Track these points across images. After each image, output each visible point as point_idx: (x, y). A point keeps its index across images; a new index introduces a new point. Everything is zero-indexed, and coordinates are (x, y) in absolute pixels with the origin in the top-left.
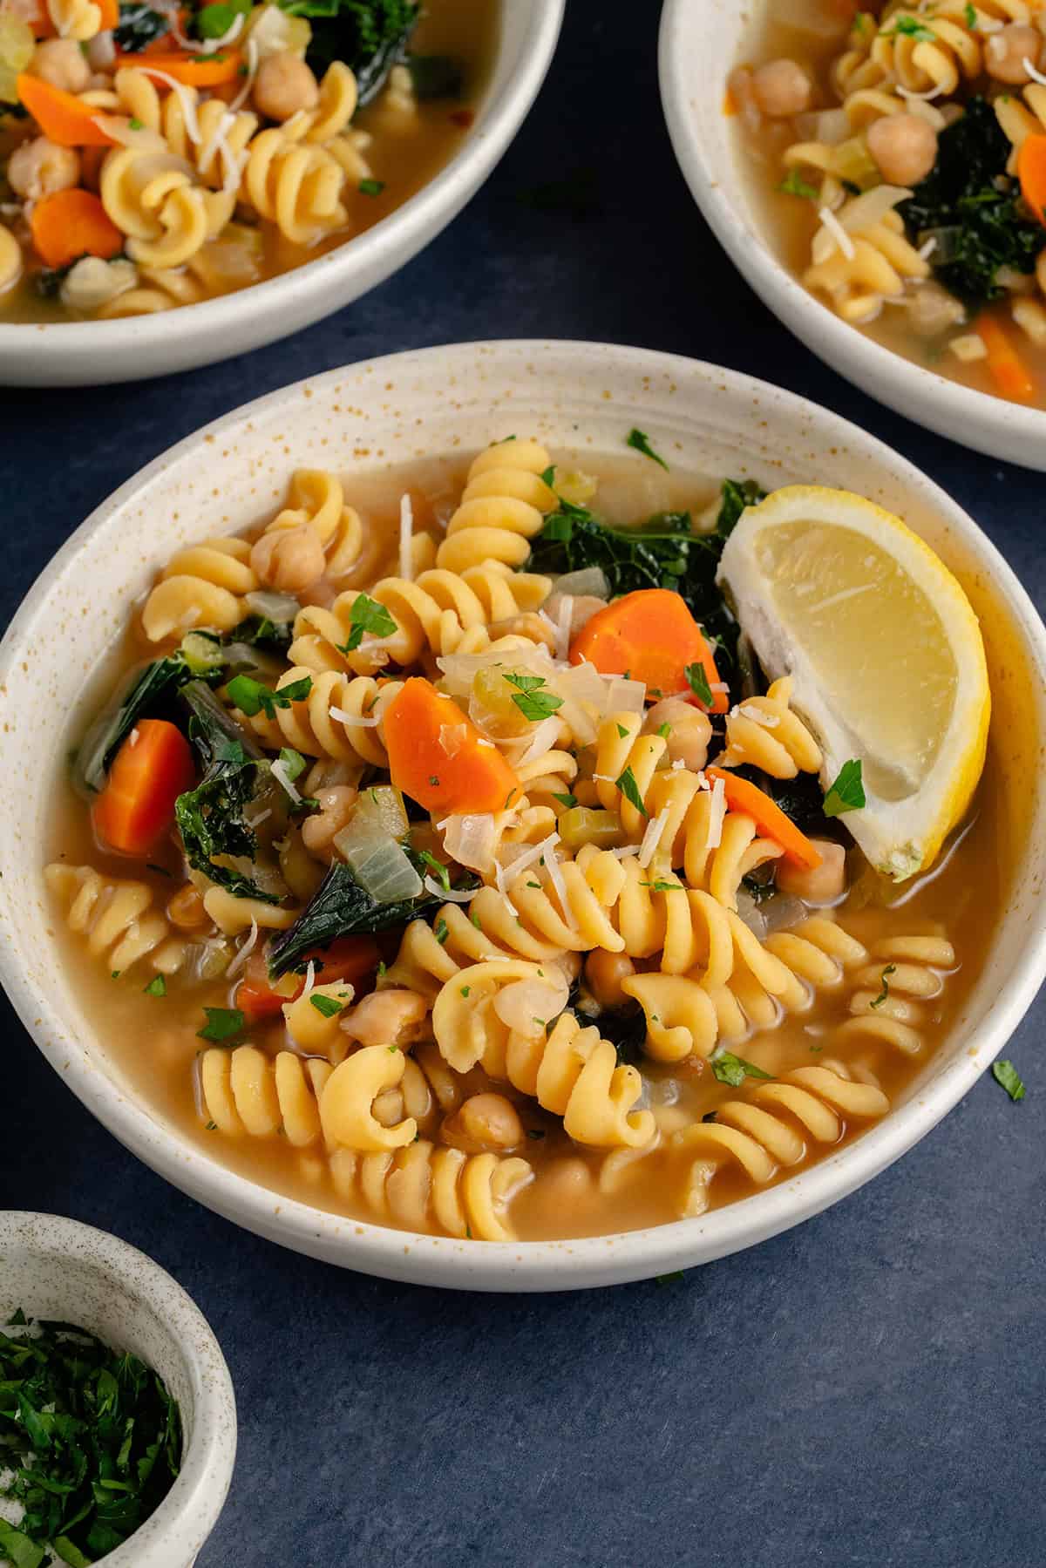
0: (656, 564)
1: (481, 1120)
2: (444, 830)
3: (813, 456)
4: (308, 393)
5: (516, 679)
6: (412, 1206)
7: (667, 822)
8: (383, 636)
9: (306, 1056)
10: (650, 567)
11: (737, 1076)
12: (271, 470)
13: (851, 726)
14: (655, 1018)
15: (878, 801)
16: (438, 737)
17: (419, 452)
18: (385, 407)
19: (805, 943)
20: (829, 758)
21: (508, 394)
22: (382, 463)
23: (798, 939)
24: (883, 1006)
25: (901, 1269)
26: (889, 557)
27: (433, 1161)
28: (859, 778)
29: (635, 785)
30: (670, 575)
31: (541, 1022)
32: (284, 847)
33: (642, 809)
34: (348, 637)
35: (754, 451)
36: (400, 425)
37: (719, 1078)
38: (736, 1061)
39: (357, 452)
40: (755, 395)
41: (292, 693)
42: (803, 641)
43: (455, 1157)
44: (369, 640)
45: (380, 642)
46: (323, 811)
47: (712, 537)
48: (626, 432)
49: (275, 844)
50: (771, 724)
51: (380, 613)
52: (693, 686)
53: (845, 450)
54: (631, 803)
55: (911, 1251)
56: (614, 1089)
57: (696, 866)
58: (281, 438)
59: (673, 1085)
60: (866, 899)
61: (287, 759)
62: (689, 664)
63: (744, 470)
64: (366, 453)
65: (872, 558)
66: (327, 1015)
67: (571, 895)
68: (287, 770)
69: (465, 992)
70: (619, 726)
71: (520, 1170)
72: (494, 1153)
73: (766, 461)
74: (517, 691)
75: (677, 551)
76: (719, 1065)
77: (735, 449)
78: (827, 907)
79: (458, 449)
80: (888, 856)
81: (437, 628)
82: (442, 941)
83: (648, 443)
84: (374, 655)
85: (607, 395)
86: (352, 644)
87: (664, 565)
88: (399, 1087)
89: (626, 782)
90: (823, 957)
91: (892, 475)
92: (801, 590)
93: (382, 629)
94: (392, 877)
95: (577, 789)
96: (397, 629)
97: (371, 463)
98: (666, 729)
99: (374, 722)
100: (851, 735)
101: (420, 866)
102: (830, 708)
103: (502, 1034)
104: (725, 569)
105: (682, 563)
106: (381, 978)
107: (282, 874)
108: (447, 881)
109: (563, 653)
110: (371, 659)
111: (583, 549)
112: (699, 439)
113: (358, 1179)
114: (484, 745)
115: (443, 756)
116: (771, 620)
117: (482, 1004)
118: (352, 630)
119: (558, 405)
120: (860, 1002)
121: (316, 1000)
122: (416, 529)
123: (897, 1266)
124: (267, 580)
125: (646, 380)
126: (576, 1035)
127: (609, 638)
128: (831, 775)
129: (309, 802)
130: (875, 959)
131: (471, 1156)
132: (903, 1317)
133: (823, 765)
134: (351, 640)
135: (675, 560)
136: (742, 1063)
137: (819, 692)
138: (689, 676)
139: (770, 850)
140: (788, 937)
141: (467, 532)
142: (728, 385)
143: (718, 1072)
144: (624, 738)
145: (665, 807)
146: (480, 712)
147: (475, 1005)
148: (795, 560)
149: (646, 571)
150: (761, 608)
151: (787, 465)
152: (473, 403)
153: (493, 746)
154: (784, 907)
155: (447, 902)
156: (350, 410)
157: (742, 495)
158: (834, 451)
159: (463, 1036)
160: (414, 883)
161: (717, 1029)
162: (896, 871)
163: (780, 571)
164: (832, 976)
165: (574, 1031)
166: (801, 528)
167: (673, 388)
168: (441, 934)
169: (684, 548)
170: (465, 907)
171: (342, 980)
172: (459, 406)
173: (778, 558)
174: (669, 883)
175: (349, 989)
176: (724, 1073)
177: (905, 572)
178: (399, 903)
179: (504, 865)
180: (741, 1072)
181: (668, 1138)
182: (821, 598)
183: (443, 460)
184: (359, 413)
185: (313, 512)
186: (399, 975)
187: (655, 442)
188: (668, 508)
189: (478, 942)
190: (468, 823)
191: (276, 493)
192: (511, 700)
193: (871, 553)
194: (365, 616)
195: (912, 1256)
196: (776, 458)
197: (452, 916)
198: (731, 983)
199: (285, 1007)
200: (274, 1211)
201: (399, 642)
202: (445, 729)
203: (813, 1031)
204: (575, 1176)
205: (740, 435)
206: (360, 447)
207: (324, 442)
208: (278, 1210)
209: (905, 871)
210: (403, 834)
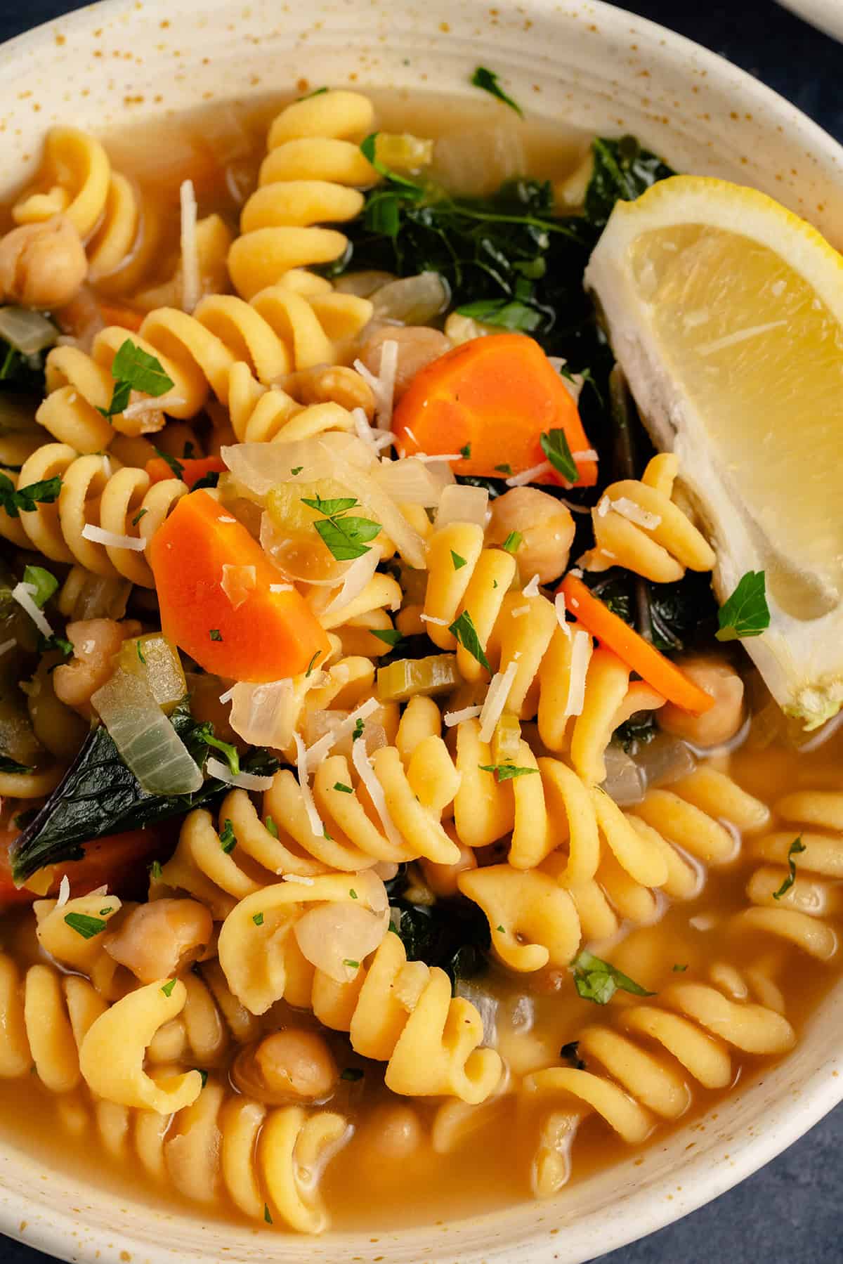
0: (506, 264)
1: (283, 1073)
2: (230, 702)
3: (707, 117)
4: (60, 40)
5: (318, 503)
6: (197, 1180)
7: (515, 679)
8: (154, 395)
9: (66, 971)
10: (499, 268)
11: (605, 990)
12: (18, 132)
13: (753, 514)
14: (500, 929)
15: (786, 618)
16: (220, 580)
17: (208, 95)
18: (160, 47)
19: (692, 810)
20: (724, 557)
21: (318, 26)
22: (161, 109)
23: (682, 802)
24: (791, 896)
25: (809, 1184)
26: (804, 282)
27: (223, 1121)
28: (763, 591)
29: (473, 632)
30: (524, 278)
31: (354, 964)
32: (33, 689)
33: (482, 660)
34: (111, 397)
35: (634, 103)
36: (181, 67)
37: (582, 993)
38: (604, 968)
39: (128, 100)
40: (633, 39)
41: (38, 494)
42: (695, 391)
43: (251, 1115)
44: (139, 401)
45: (151, 403)
46: (77, 660)
47: (578, 221)
48: (469, 69)
49: (22, 684)
50: (651, 526)
51: (151, 367)
52: (551, 459)
53: (749, 117)
54: (469, 653)
55: (821, 1160)
56: (450, 1031)
57: (552, 732)
58: (28, 94)
59: (526, 1005)
60: (771, 736)
61: (34, 581)
62: (546, 431)
63: (620, 122)
64: (139, 100)
65: (782, 284)
66: (87, 936)
67: (390, 801)
68: (35, 593)
69: (258, 919)
70: (452, 552)
71: (333, 1127)
72: (299, 1106)
73: (647, 116)
74: (320, 516)
75: (533, 245)
76: (584, 975)
77: (609, 98)
78: (720, 754)
79: (258, 90)
80: (798, 695)
81: (225, 379)
82: (228, 850)
83: (499, 83)
84: (145, 420)
85: (445, 28)
86: (117, 407)
87: (518, 265)
88: (180, 1017)
89: (462, 627)
90: (713, 826)
91: (809, 155)
92: (692, 321)
93: (155, 384)
94: (163, 766)
95: (401, 618)
96: (173, 385)
97: (147, 111)
98: (514, 541)
99: (141, 545)
100: (755, 528)
101: (199, 751)
102: (727, 488)
103: (307, 973)
104: (594, 275)
105: (540, 263)
106: (156, 879)
107: (32, 724)
108: (235, 763)
109: (385, 418)
110: (142, 424)
111: (414, 243)
112: (562, 82)
113: (130, 1138)
114: (280, 592)
115: (228, 605)
116: (652, 358)
117: (281, 933)
118: (116, 390)
119: (382, 38)
120: (763, 885)
121: (72, 919)
122: (201, 215)
123: (803, 1179)
124: (14, 294)
125: (494, 12)
126: (400, 971)
127: (444, 404)
128: (728, 583)
129: (61, 643)
130: (782, 824)
131: (271, 1110)
132: (809, 1251)
133: (717, 565)
134: (115, 400)
135: (530, 260)
136: (611, 969)
137: (713, 463)
138: (545, 446)
139: (647, 701)
140: (670, 799)
141: (265, 234)
142: (598, 24)
143: (582, 985)
144: (458, 570)
145: (513, 660)
146: (275, 538)
147: (271, 933)
148: (682, 279)
149: (494, 273)
150: (639, 341)
151: (674, 122)
152: (275, 35)
153: (290, 588)
154: (665, 757)
155: (234, 788)
156: (116, 54)
157: (618, 160)
158: (734, 116)
159: (258, 972)
160: (190, 774)
161: (579, 936)
162: (809, 716)
163: (664, 293)
164: (726, 848)
165: (398, 966)
166: (690, 235)
167: (529, 24)
168: (228, 842)
169: (543, 241)
170: (258, 800)
171: (105, 887)
172: (256, 41)
173: (661, 271)
174: (518, 766)
175: (114, 903)
176: (589, 986)
177: (824, 305)
178: (174, 797)
179: (308, 741)
180: (610, 984)
181: (518, 1078)
182: (715, 336)
183: (238, 104)
184: (128, 56)
185: (73, 192)
186: (178, 879)
187: (507, 83)
188: (523, 172)
189: (274, 854)
190: (260, 695)
191: (26, 158)
192: (313, 530)
193: (781, 277)
194: (132, 372)
195: (822, 1166)
196: (661, 114)
197: (241, 811)
198: (599, 878)
199: (37, 906)
200: (19, 1227)
201: (178, 399)
202: (229, 571)
203: (701, 923)
204: (403, 1131)
205: (614, 83)
206: (133, 93)
207: (85, 93)
208: (23, 1226)
209: (819, 714)
210: (179, 698)
